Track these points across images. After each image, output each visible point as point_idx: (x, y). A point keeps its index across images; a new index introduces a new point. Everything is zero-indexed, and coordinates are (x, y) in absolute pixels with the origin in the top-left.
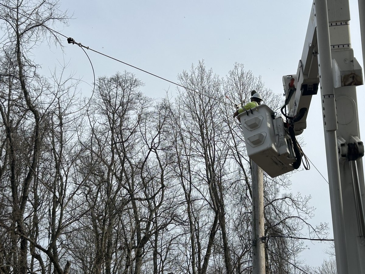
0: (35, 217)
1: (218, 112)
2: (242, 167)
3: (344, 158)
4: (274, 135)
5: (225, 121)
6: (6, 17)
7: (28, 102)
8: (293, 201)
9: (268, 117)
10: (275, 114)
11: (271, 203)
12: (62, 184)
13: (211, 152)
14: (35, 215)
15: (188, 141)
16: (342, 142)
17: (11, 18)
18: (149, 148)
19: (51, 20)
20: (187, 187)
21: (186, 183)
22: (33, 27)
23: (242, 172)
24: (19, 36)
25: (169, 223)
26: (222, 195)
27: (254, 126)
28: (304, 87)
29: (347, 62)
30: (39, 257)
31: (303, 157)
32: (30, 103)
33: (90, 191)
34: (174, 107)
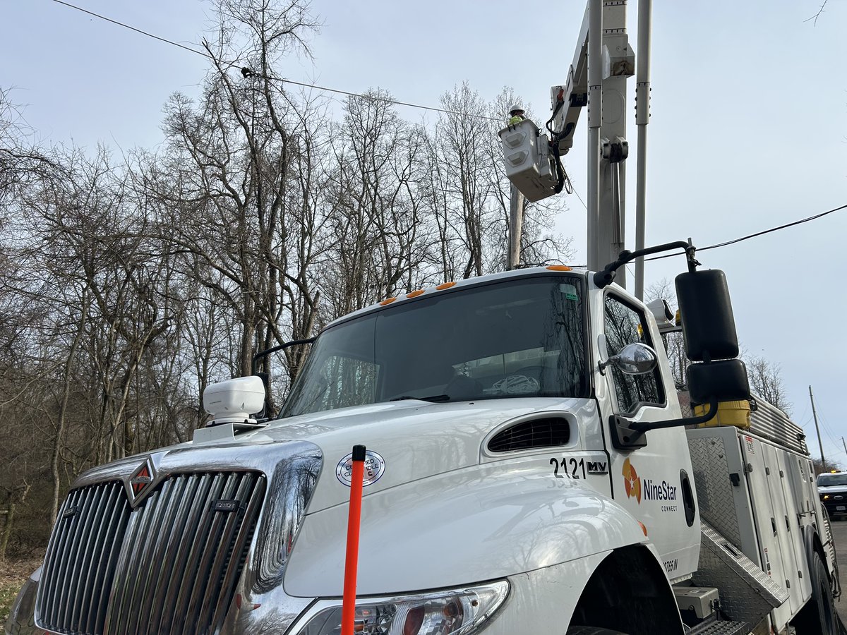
0: (284, 249)
1: (481, 142)
2: (504, 206)
3: (606, 159)
4: (537, 154)
5: (487, 152)
6: (251, 20)
7: (275, 120)
8: (554, 243)
9: (532, 135)
10: (540, 131)
11: (531, 245)
12: (310, 214)
13: (471, 187)
14: (283, 246)
15: (445, 174)
16: (605, 142)
17: (255, 21)
18: (400, 180)
19: (300, 26)
20: (442, 224)
21: (441, 220)
22: (280, 34)
23: (503, 211)
24: (264, 44)
25: (421, 261)
26: (479, 235)
27: (515, 144)
28: (573, 96)
29: (620, 50)
30: (288, 289)
31: (566, 181)
32: (276, 122)
33: (340, 223)
34: (431, 135)
